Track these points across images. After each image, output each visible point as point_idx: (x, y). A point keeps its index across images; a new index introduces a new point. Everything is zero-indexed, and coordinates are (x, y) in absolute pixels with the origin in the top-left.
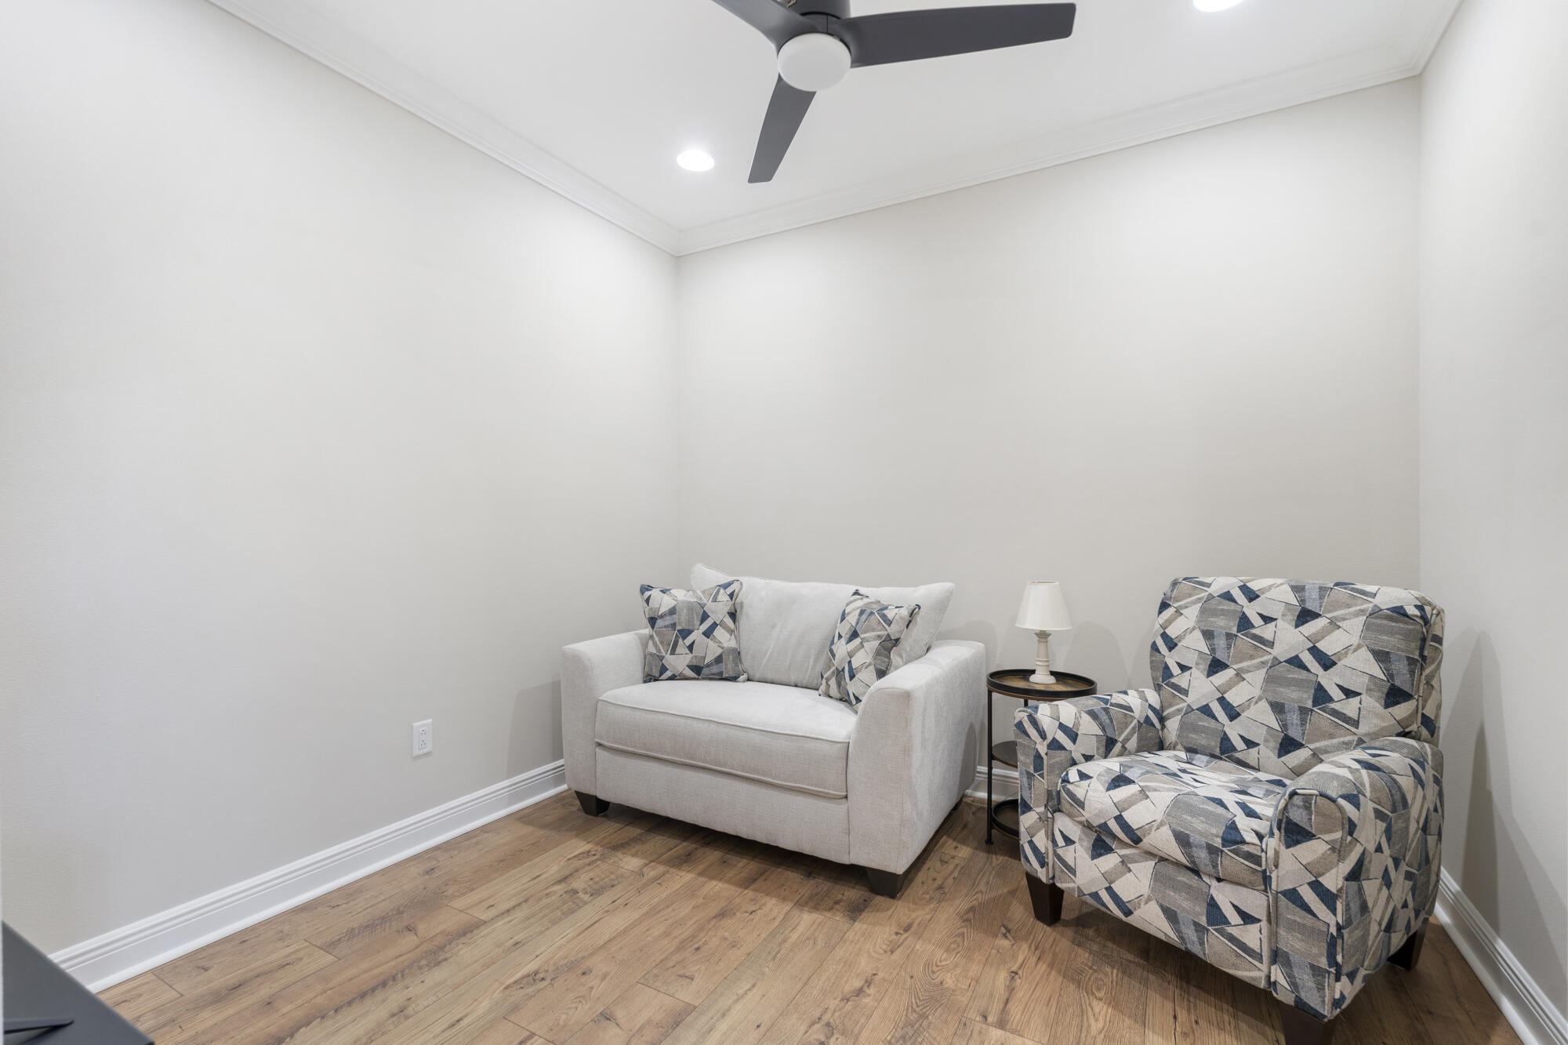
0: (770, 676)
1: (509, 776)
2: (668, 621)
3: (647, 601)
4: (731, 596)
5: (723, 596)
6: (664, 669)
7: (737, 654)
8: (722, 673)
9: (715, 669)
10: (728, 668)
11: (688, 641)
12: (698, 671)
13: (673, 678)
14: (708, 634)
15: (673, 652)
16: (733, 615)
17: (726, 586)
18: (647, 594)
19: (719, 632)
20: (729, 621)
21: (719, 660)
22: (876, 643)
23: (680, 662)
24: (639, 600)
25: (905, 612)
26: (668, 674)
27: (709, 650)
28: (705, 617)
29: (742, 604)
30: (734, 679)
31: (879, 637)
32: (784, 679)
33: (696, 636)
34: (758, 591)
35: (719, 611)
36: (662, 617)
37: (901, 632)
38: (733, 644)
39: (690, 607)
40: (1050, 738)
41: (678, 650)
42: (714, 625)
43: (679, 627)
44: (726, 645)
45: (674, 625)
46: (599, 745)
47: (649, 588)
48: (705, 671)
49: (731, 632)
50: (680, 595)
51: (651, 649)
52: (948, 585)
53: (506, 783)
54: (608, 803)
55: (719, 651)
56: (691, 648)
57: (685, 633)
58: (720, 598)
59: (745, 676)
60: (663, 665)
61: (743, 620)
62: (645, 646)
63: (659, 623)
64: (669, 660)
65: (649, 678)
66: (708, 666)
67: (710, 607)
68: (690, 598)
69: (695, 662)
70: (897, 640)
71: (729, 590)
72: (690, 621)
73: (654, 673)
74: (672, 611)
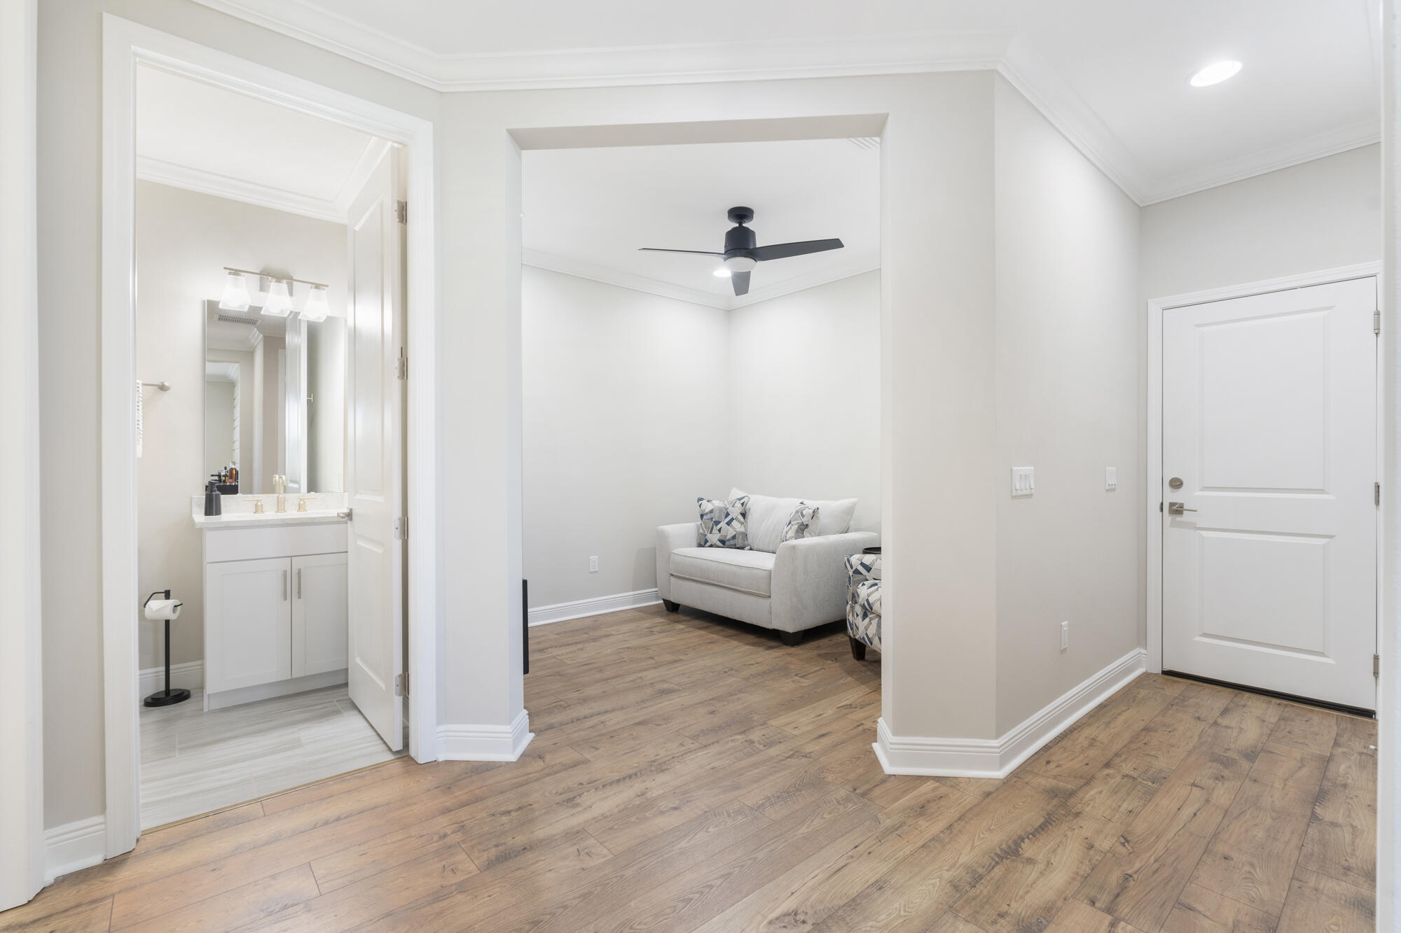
0: (761, 547)
1: (634, 590)
2: (709, 516)
3: (700, 506)
4: (742, 504)
5: (738, 505)
6: (706, 541)
7: (745, 535)
8: (735, 545)
9: (732, 542)
10: (739, 542)
11: (719, 527)
12: (724, 543)
13: (711, 546)
14: (728, 524)
15: (711, 533)
16: (744, 515)
17: (740, 499)
18: (700, 502)
19: (734, 523)
20: (741, 518)
21: (734, 537)
22: (796, 527)
23: (714, 538)
24: (697, 505)
25: (811, 511)
26: (709, 544)
27: (729, 532)
28: (727, 515)
29: (749, 509)
30: (742, 548)
31: (798, 523)
32: (766, 548)
33: (723, 524)
34: (758, 503)
35: (735, 512)
36: (706, 514)
37: (808, 521)
38: (742, 529)
39: (720, 510)
40: (854, 568)
41: (713, 532)
42: (732, 519)
43: (714, 520)
44: (738, 530)
45: (712, 519)
46: (672, 575)
47: (702, 499)
48: (727, 543)
49: (742, 523)
50: (717, 503)
51: (701, 531)
52: (856, 499)
53: (631, 593)
54: (679, 605)
55: (734, 533)
56: (720, 530)
57: (717, 523)
58: (736, 505)
59: (749, 547)
60: (706, 539)
61: (749, 517)
62: (698, 529)
63: (705, 517)
64: (709, 536)
65: (700, 545)
66: (728, 540)
67: (730, 509)
68: (721, 505)
69: (722, 538)
70: (807, 525)
71: (742, 501)
72: (720, 516)
73: (703, 543)
74: (711, 511)
